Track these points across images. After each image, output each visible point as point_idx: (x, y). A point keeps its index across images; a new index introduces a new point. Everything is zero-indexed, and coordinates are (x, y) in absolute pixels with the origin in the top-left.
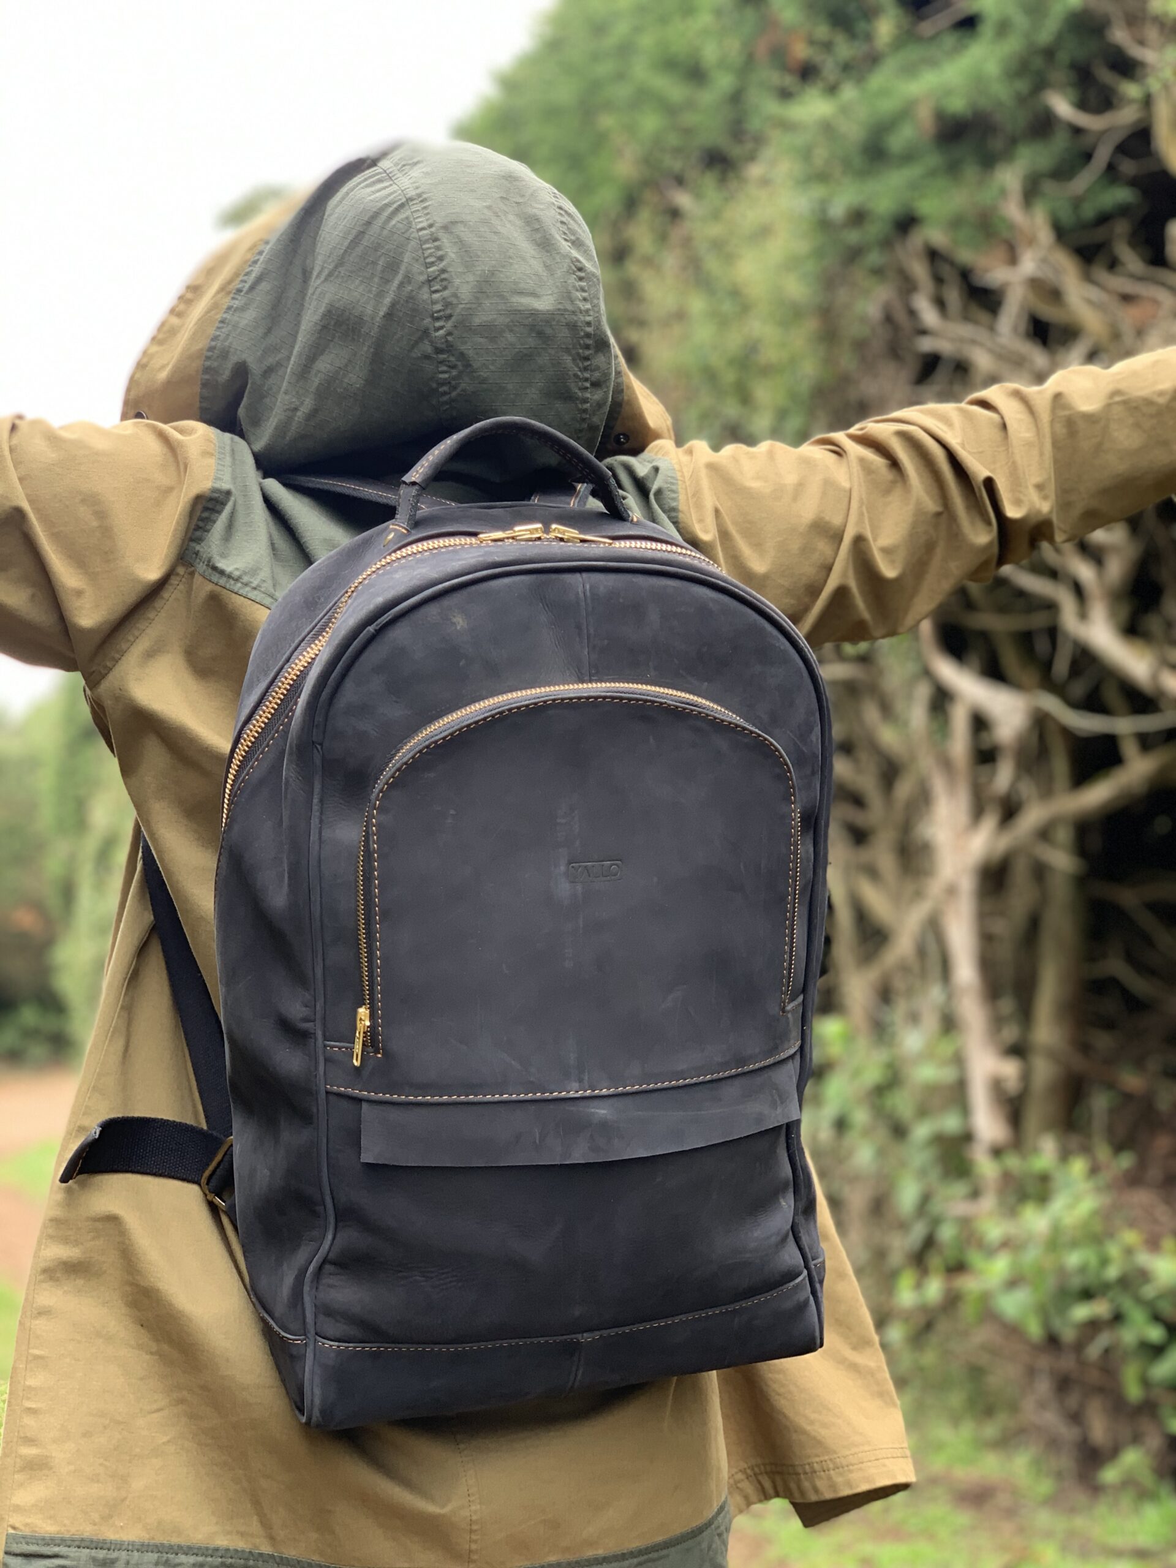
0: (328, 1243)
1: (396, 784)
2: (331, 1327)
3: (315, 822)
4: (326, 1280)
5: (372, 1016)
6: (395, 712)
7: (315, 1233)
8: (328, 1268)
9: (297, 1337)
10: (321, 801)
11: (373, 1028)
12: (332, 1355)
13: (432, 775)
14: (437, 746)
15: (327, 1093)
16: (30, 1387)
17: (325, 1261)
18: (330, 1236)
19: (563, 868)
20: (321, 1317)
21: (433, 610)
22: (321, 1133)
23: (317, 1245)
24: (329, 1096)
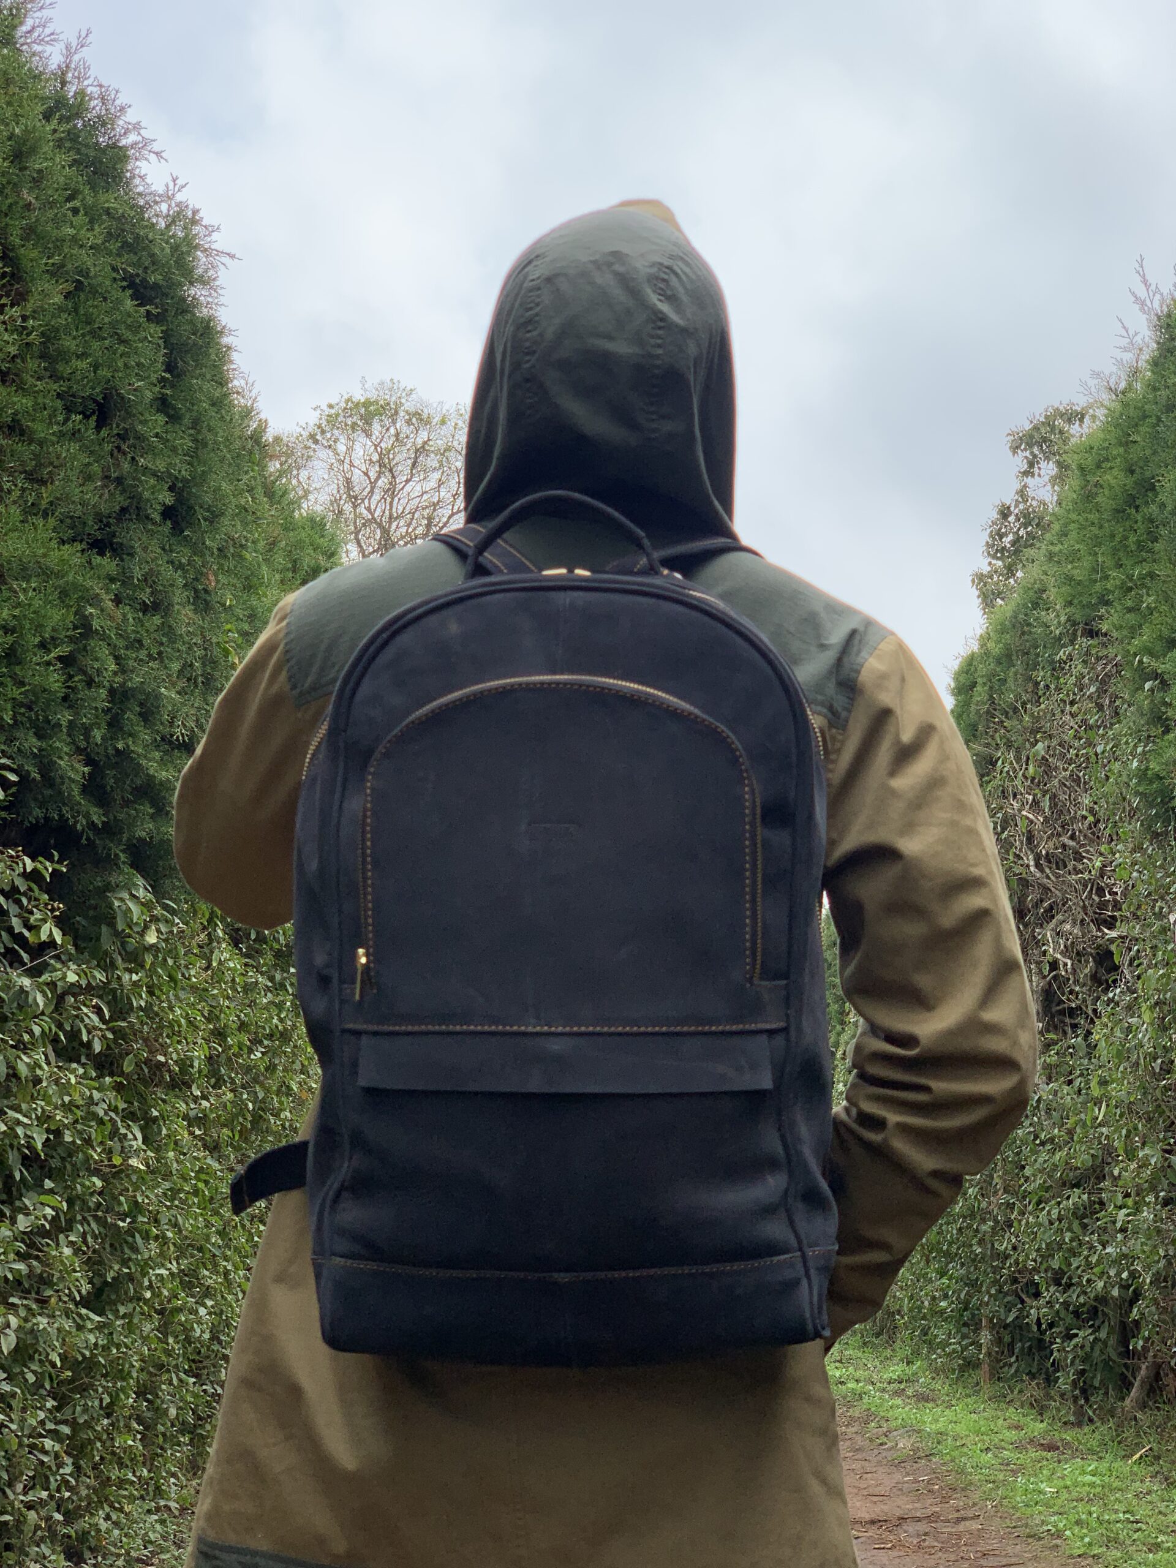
0: (344, 1171)
2: (342, 1245)
5: (368, 955)
7: (338, 1163)
8: (344, 1194)
10: (344, 779)
11: (368, 965)
13: (417, 747)
14: (421, 723)
15: (342, 1029)
17: (342, 1188)
18: (346, 1165)
20: (335, 1237)
21: (433, 619)
22: (337, 1067)
23: (336, 1174)
24: (344, 1033)
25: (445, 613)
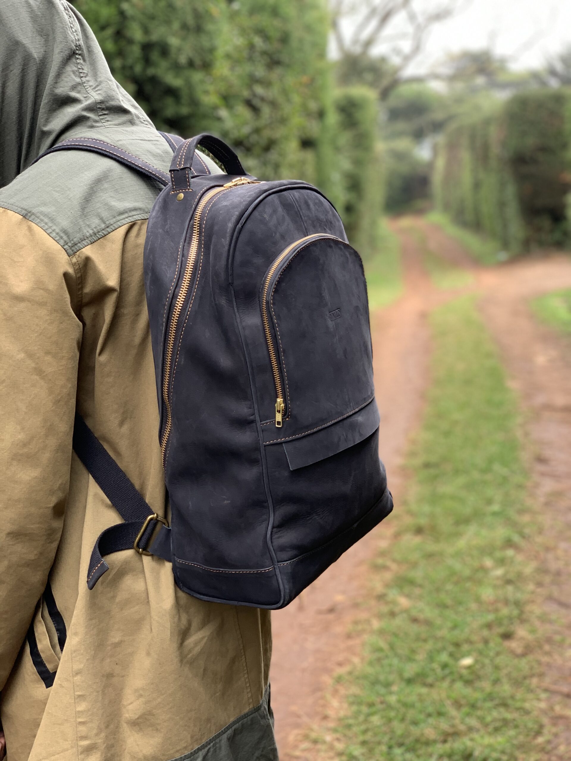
0: (272, 519)
1: (276, 291)
2: (284, 555)
3: (238, 319)
4: (275, 536)
5: (285, 401)
6: (258, 261)
7: (265, 517)
8: (275, 530)
9: (270, 568)
10: (238, 310)
12: (289, 567)
13: (284, 284)
14: (284, 271)
16: (79, 712)
17: (273, 527)
18: (272, 515)
19: (328, 315)
20: (279, 554)
21: (255, 213)
22: (264, 467)
23: (267, 522)
24: (266, 447)
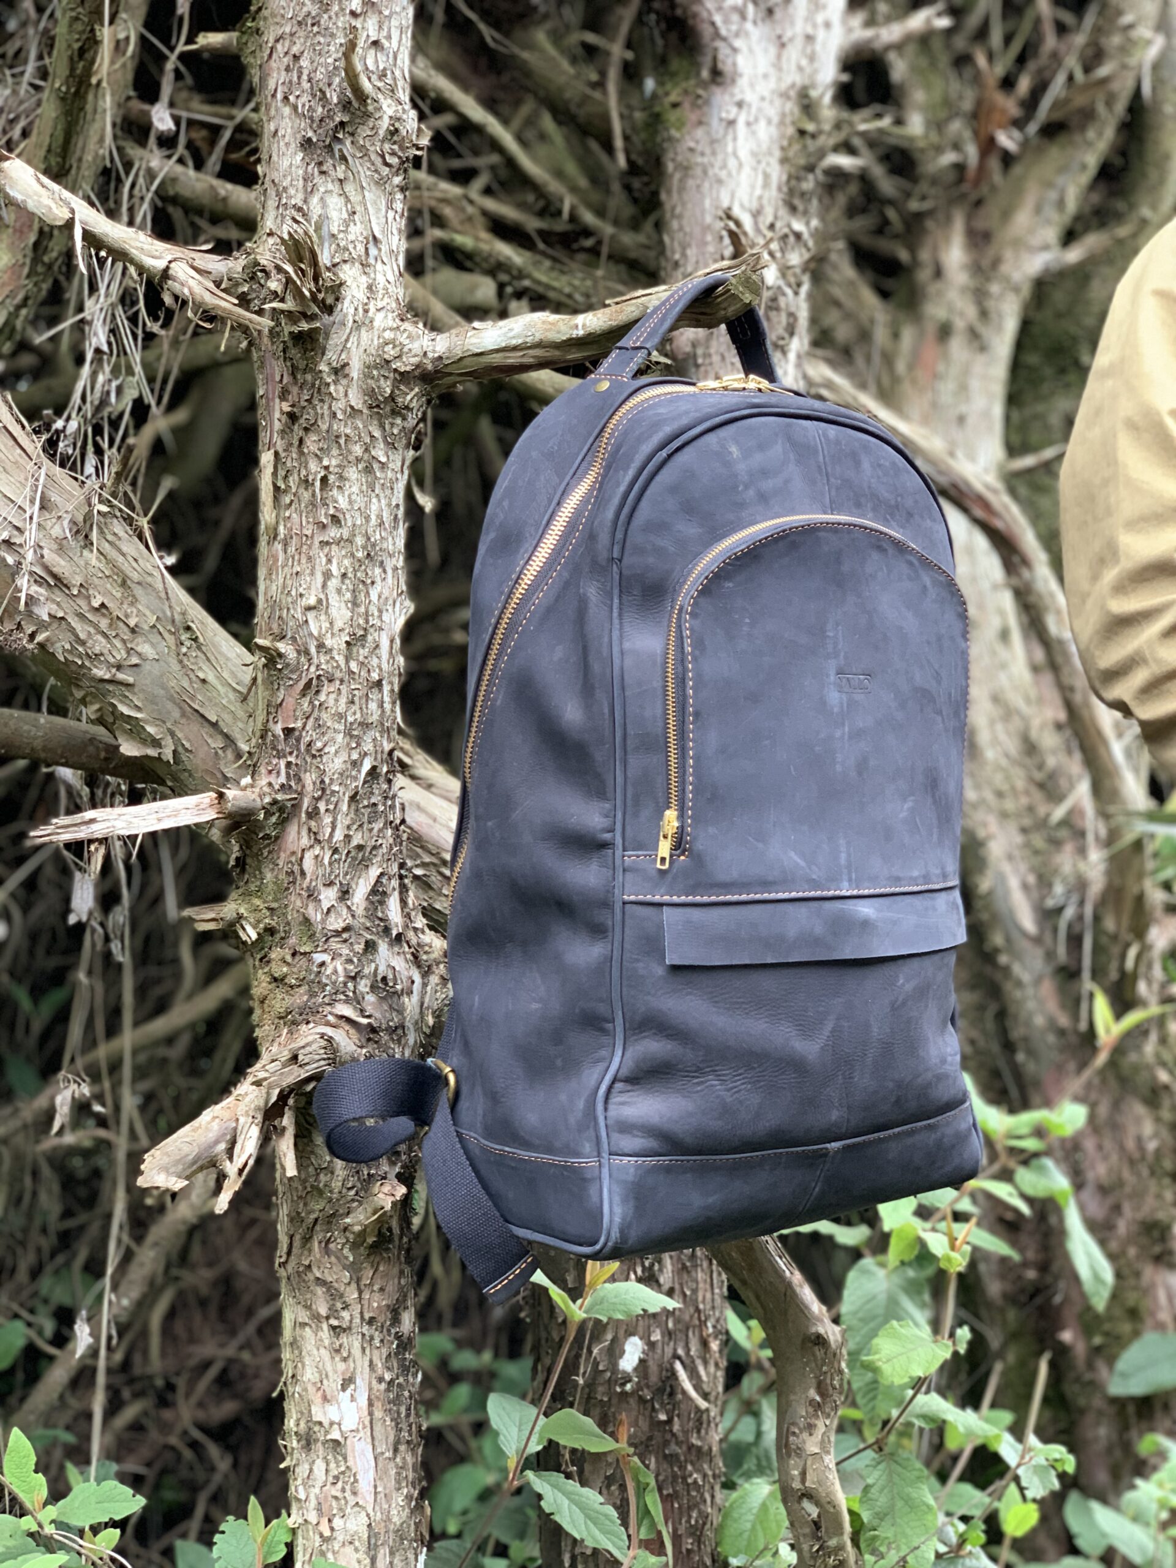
0: (618, 1060)
1: (706, 591)
2: (636, 1142)
3: (616, 634)
4: (615, 1099)
5: (681, 816)
6: (691, 530)
7: (603, 1053)
8: (619, 1085)
9: (590, 1160)
10: (620, 615)
11: (681, 830)
12: (632, 1170)
13: (731, 585)
14: (737, 558)
15: (624, 903)
17: (614, 1081)
18: (619, 1053)
19: (832, 678)
20: (615, 1136)
21: (711, 438)
22: (616, 944)
23: (605, 1065)
24: (627, 906)
25: (723, 433)
